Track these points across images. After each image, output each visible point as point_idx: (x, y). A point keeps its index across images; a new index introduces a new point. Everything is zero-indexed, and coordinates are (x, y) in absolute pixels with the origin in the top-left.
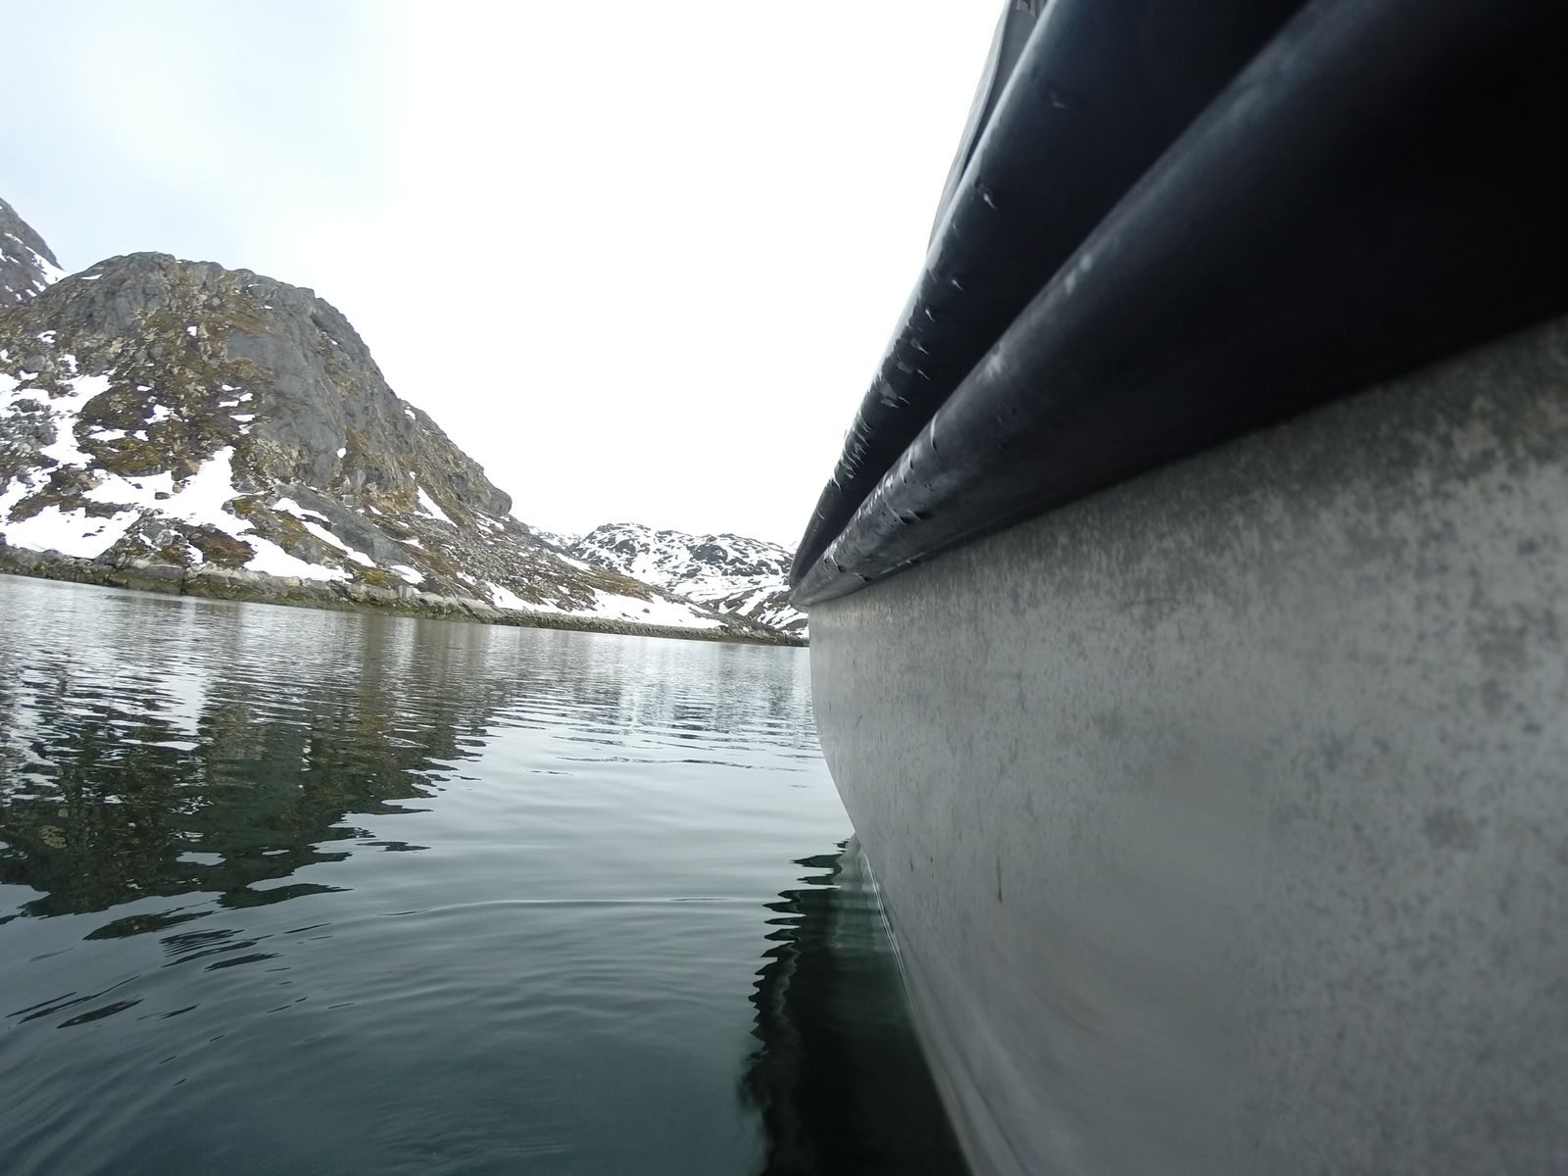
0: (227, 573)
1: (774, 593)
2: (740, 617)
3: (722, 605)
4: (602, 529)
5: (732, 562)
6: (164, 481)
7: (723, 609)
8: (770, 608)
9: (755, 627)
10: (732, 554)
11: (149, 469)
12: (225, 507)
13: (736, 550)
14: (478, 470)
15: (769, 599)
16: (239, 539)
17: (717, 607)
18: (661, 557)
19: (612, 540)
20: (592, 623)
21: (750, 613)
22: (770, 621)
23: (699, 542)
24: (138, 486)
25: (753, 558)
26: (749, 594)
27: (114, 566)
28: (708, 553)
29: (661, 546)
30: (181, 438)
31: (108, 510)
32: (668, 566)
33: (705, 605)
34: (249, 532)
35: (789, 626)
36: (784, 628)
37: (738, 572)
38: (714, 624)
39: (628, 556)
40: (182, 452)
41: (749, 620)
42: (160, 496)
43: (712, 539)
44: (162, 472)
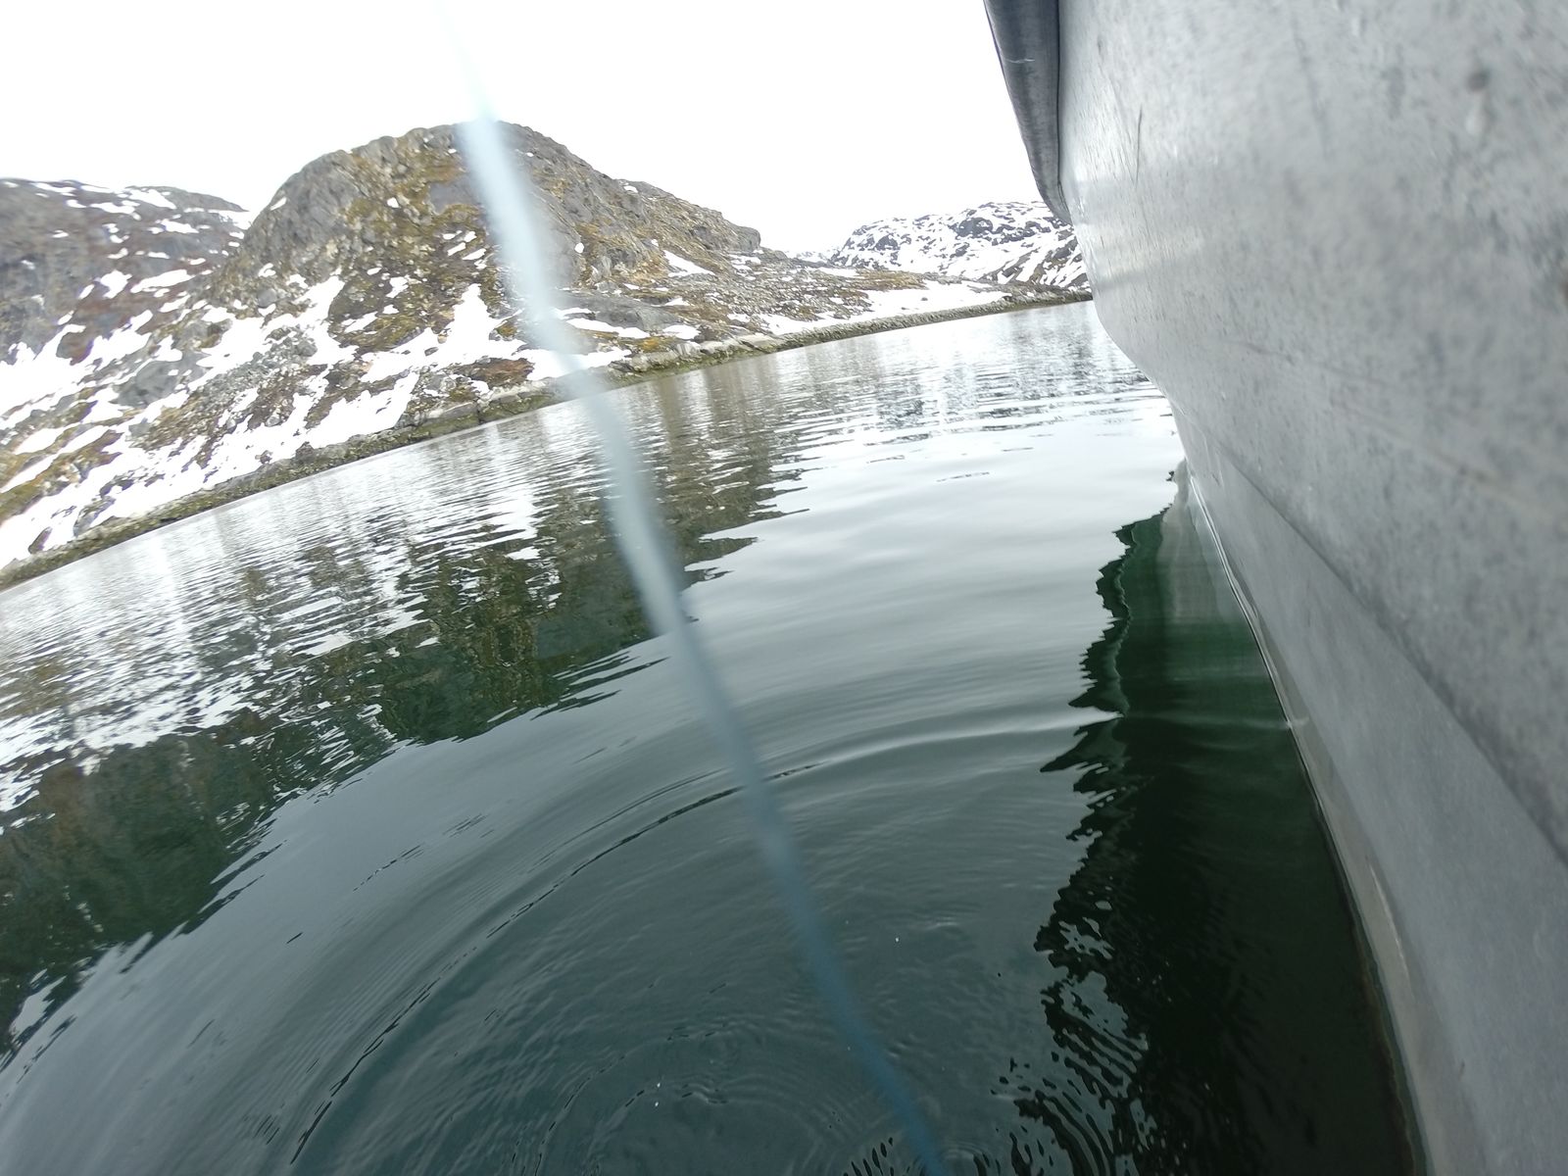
0: (515, 390)
1: (1051, 252)
2: (1020, 284)
3: (1000, 275)
4: (858, 233)
5: (1000, 230)
6: (428, 337)
7: (1003, 280)
8: (1050, 267)
9: (1039, 290)
10: (997, 223)
11: (410, 334)
12: (491, 337)
13: (1001, 217)
14: (716, 216)
15: (1048, 259)
16: (516, 358)
17: (995, 278)
18: (925, 243)
19: (871, 241)
20: (874, 325)
21: (1031, 278)
22: (1054, 281)
23: (959, 219)
24: (406, 352)
25: (1020, 222)
26: (1024, 259)
27: (413, 425)
28: (972, 227)
29: (924, 232)
30: (427, 297)
31: (389, 383)
32: (935, 250)
33: (983, 279)
34: (522, 348)
35: (1074, 282)
36: (1070, 285)
37: (1008, 239)
38: (997, 297)
39: (892, 251)
40: (433, 307)
41: (1030, 285)
42: (430, 352)
43: (972, 212)
44: (422, 331)
